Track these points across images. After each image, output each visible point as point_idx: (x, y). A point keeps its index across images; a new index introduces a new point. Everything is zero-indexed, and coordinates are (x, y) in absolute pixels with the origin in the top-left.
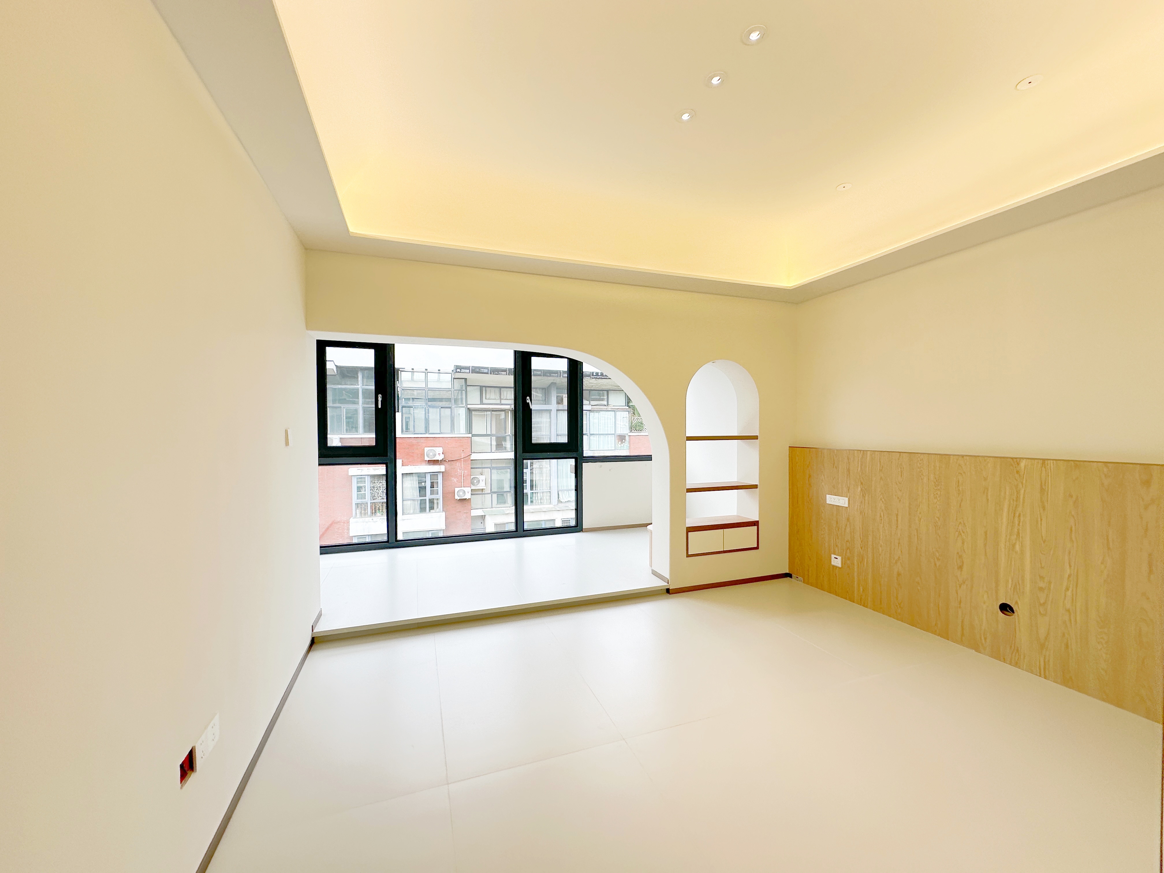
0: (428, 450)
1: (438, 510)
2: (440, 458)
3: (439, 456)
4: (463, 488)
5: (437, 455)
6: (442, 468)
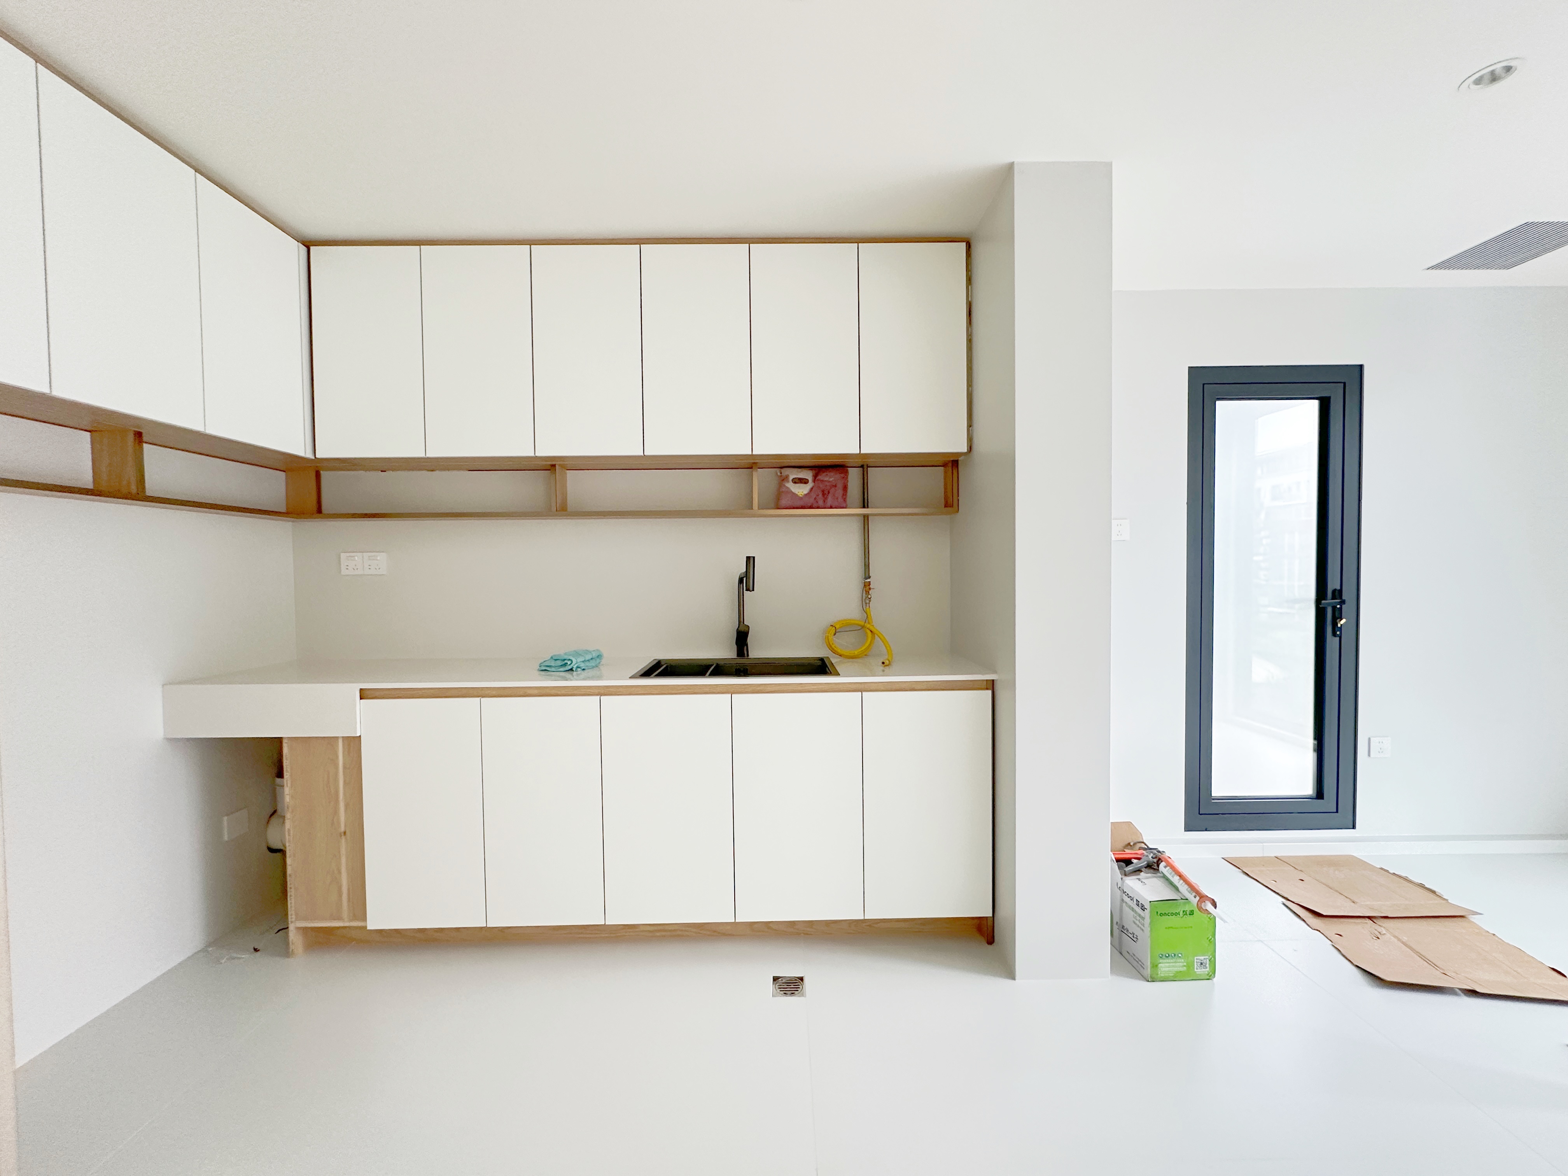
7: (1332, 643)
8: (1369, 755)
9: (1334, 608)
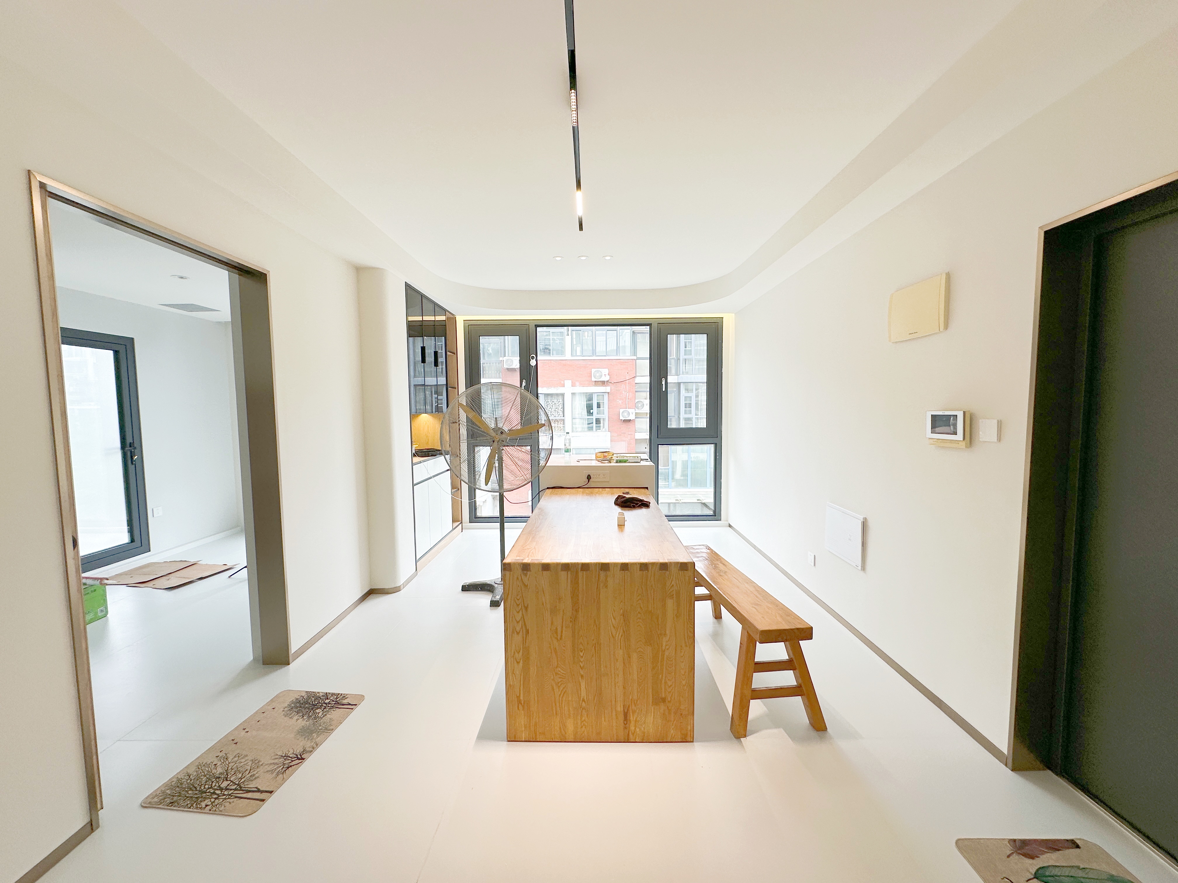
0: (595, 371)
1: (604, 430)
2: (606, 378)
3: (605, 376)
4: (627, 409)
5: (603, 376)
6: (608, 389)
7: (131, 468)
8: (153, 516)
9: (131, 452)
